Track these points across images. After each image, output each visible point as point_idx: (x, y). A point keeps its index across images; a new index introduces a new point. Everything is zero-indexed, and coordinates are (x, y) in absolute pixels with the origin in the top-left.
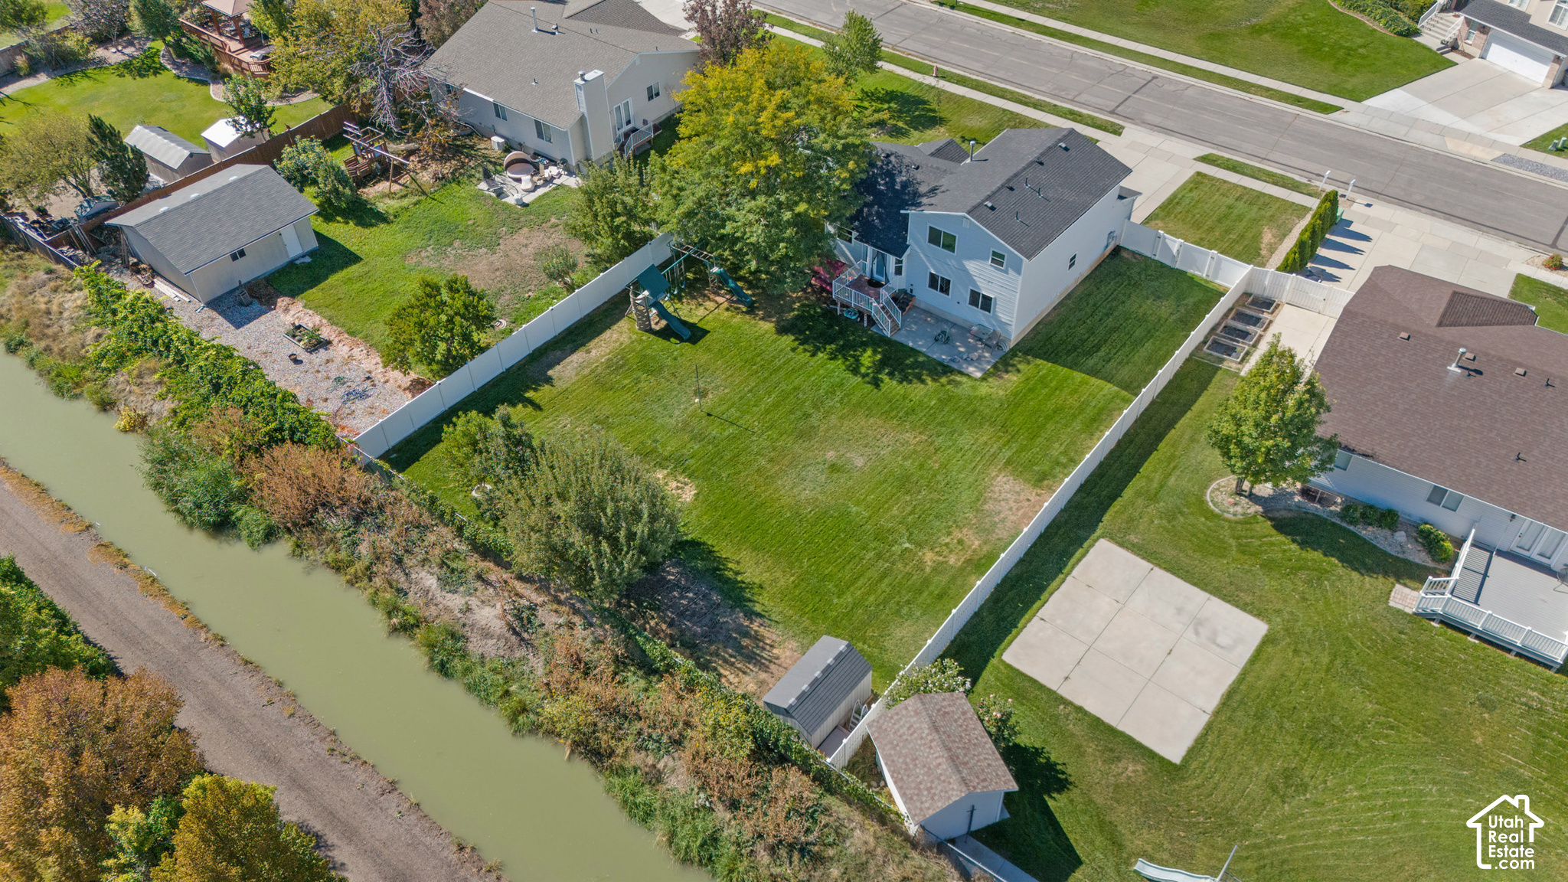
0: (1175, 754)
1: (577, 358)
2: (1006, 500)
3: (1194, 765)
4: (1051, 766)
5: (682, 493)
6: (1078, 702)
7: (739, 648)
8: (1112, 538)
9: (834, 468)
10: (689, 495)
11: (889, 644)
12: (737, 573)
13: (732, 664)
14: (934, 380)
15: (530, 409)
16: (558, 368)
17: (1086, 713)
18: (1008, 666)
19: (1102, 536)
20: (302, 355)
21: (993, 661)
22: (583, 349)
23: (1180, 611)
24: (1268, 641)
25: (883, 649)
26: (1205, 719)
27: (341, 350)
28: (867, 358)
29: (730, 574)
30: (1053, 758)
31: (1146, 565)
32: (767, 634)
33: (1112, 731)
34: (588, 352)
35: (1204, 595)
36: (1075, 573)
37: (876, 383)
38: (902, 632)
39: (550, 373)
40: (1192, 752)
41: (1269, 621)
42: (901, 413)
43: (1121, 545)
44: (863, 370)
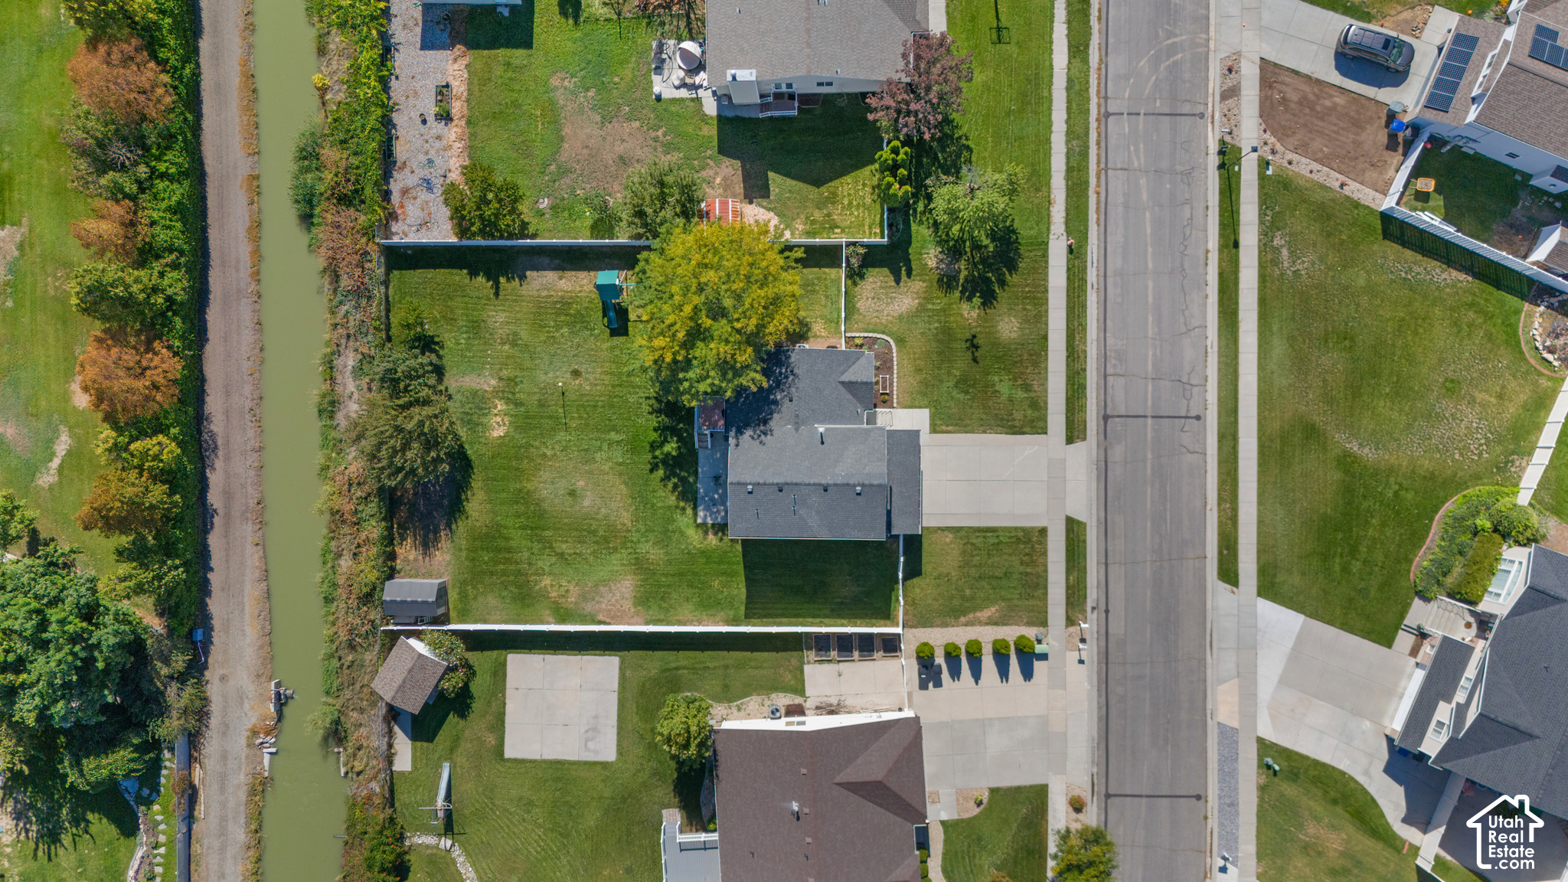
0: (509, 753)
1: (550, 276)
2: (614, 595)
3: (508, 764)
4: (468, 707)
5: (498, 427)
6: (507, 701)
7: (426, 536)
8: (622, 663)
9: (572, 493)
10: (498, 432)
11: (480, 599)
12: (467, 499)
13: (416, 539)
14: (677, 498)
15: (493, 291)
16: (535, 274)
17: (504, 707)
18: (505, 660)
19: (620, 657)
20: (431, 119)
21: (504, 652)
22: (560, 273)
23: (596, 717)
24: (604, 765)
25: (475, 598)
26: (538, 757)
27: (452, 133)
28: (671, 447)
29: (463, 497)
30: (473, 705)
31: (616, 686)
32: (443, 542)
33: (503, 722)
34: (561, 278)
35: (615, 723)
36: (585, 657)
37: (654, 468)
38: (492, 600)
39: (528, 273)
40: (516, 761)
41: (618, 759)
42: (641, 499)
43: (620, 669)
44: (658, 453)
